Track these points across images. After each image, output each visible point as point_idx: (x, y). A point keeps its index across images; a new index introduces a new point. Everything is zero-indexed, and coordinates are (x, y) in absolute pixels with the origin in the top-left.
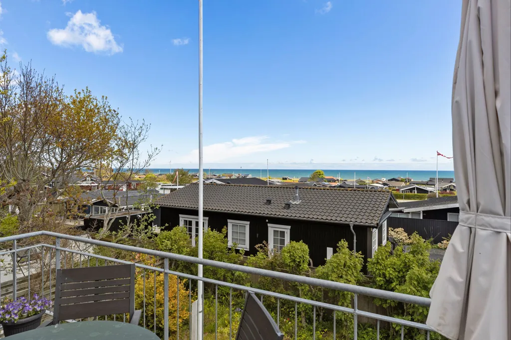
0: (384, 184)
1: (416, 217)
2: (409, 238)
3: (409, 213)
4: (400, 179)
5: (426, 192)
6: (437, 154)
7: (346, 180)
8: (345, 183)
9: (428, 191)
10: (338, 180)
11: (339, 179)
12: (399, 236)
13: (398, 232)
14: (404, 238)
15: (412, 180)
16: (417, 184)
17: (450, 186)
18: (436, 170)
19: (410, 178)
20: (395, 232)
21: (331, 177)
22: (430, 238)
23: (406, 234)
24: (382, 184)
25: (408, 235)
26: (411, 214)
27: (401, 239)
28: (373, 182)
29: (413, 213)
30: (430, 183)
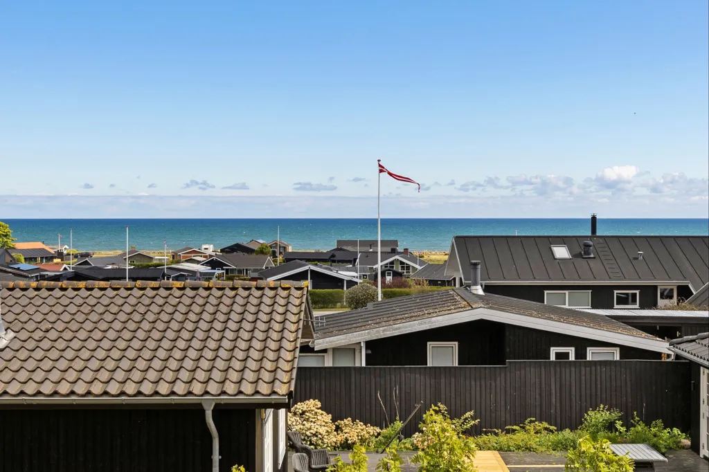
0: (214, 264)
1: (344, 363)
2: (338, 429)
3: (325, 351)
4: (256, 248)
5: (338, 282)
6: (378, 168)
7: (87, 255)
8: (86, 263)
9: (341, 281)
10: (60, 255)
11: (66, 249)
12: (308, 425)
13: (303, 413)
14: (323, 430)
15: (290, 249)
16: (308, 260)
17: (392, 263)
18: (377, 217)
19: (285, 242)
20: (295, 414)
21: (38, 245)
22: (392, 421)
23: (328, 418)
24: (207, 264)
25: (334, 420)
26: (330, 353)
27: (315, 435)
28: (175, 258)
29: (337, 350)
30: (339, 256)
